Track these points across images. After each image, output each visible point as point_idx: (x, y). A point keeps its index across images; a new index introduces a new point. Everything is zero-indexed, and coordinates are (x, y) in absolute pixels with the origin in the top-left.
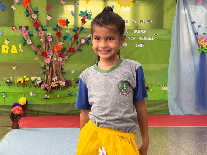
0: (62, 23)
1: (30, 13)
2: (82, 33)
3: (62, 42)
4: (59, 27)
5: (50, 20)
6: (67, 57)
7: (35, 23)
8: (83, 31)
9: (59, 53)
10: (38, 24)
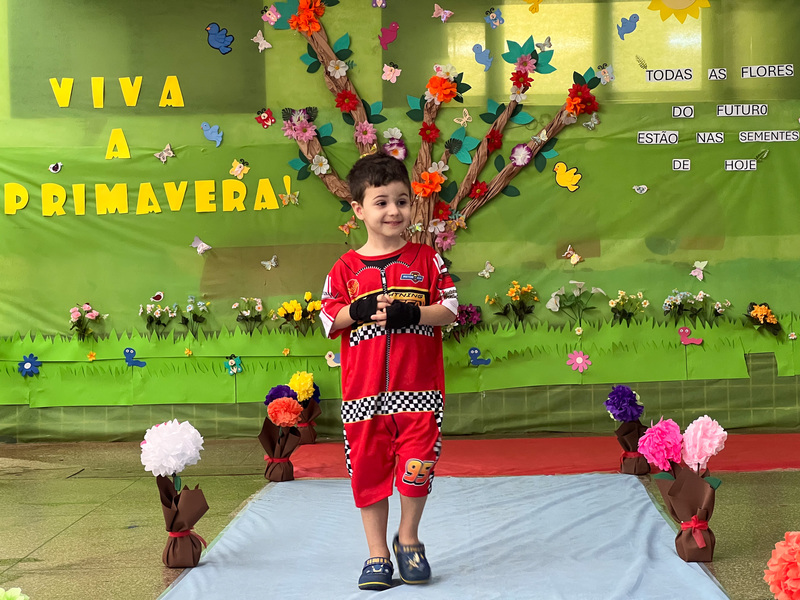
0: (440, 88)
1: (321, 60)
2: (515, 125)
3: (442, 163)
4: (429, 106)
5: (394, 81)
6: (463, 217)
7: (339, 95)
8: (518, 116)
9: (432, 205)
10: (352, 97)
